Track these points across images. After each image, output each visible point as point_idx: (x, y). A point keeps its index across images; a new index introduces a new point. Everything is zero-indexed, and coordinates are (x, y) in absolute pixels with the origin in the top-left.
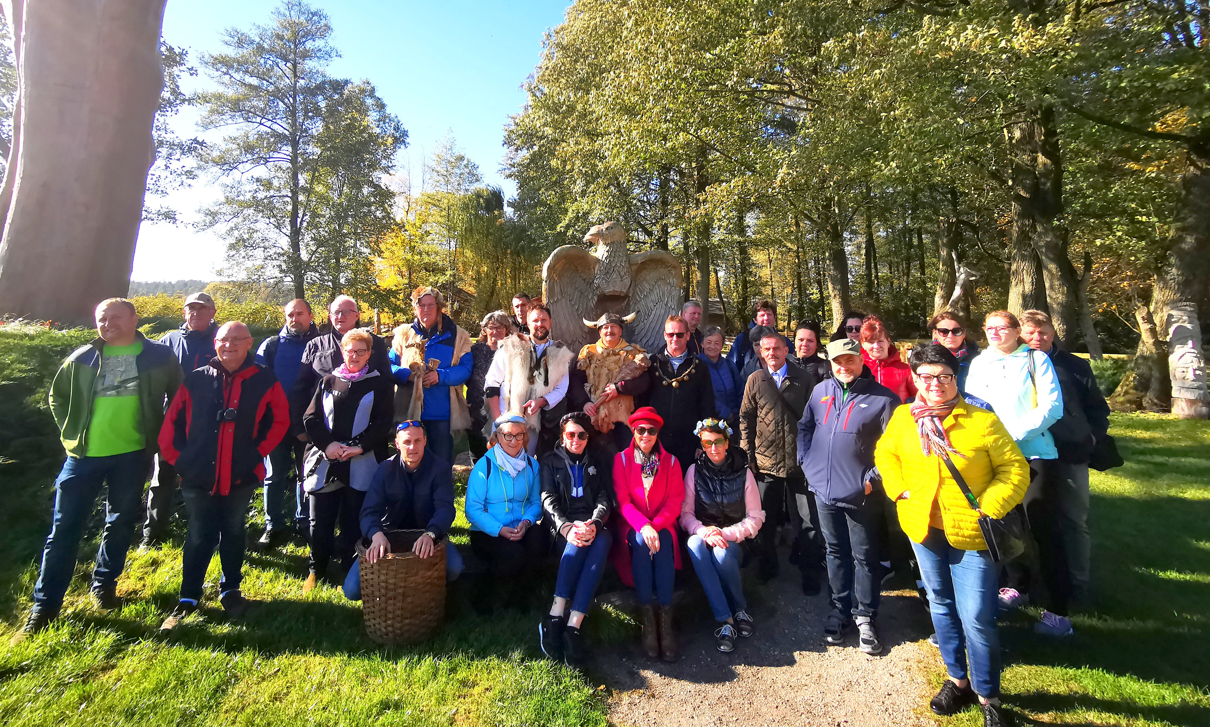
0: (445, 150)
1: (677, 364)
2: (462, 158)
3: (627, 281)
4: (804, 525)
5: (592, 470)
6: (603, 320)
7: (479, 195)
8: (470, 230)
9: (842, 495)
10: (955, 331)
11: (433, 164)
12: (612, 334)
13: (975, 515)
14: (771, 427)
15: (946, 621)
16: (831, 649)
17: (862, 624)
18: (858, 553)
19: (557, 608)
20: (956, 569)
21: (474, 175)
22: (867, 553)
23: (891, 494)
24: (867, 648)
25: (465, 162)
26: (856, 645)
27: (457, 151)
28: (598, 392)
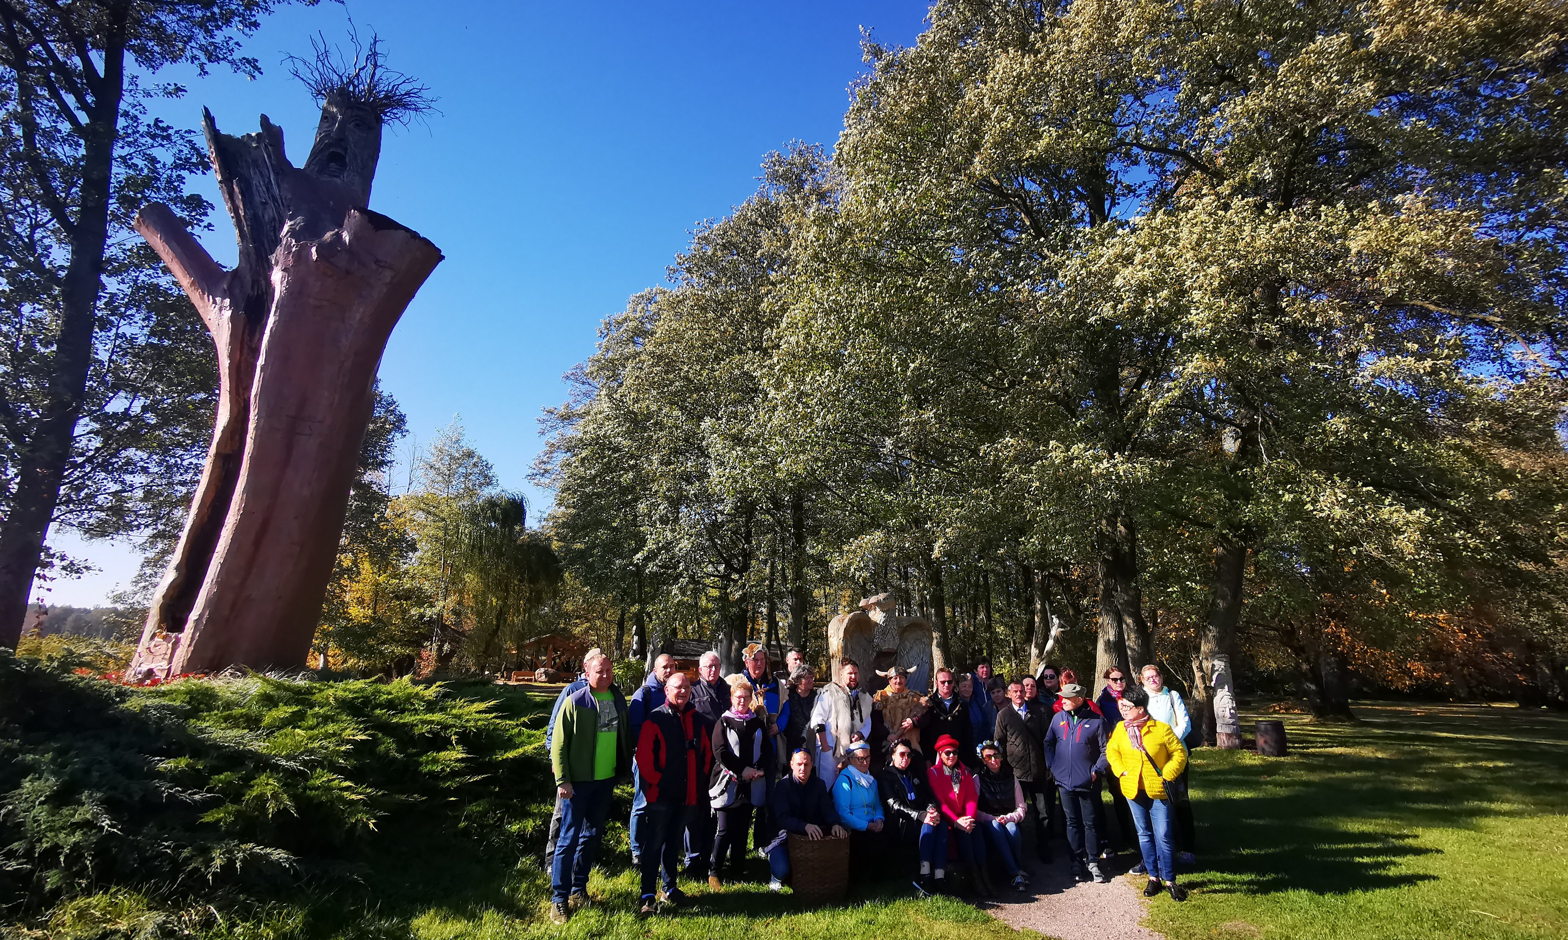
0: (448, 443)
1: (948, 704)
2: (470, 455)
3: (897, 641)
4: (1041, 816)
5: (916, 781)
6: (892, 672)
7: (492, 503)
8: (476, 547)
9: (1079, 783)
10: (1121, 679)
11: (432, 460)
12: (900, 684)
13: (1160, 779)
14: (1020, 748)
15: (1148, 845)
16: (1080, 884)
17: (1093, 868)
18: (1087, 822)
19: (925, 869)
20: (1153, 811)
21: (486, 476)
22: (1094, 820)
23: (1117, 774)
24: (1100, 880)
25: (475, 460)
26: (1092, 879)
27: (467, 444)
28: (896, 727)
